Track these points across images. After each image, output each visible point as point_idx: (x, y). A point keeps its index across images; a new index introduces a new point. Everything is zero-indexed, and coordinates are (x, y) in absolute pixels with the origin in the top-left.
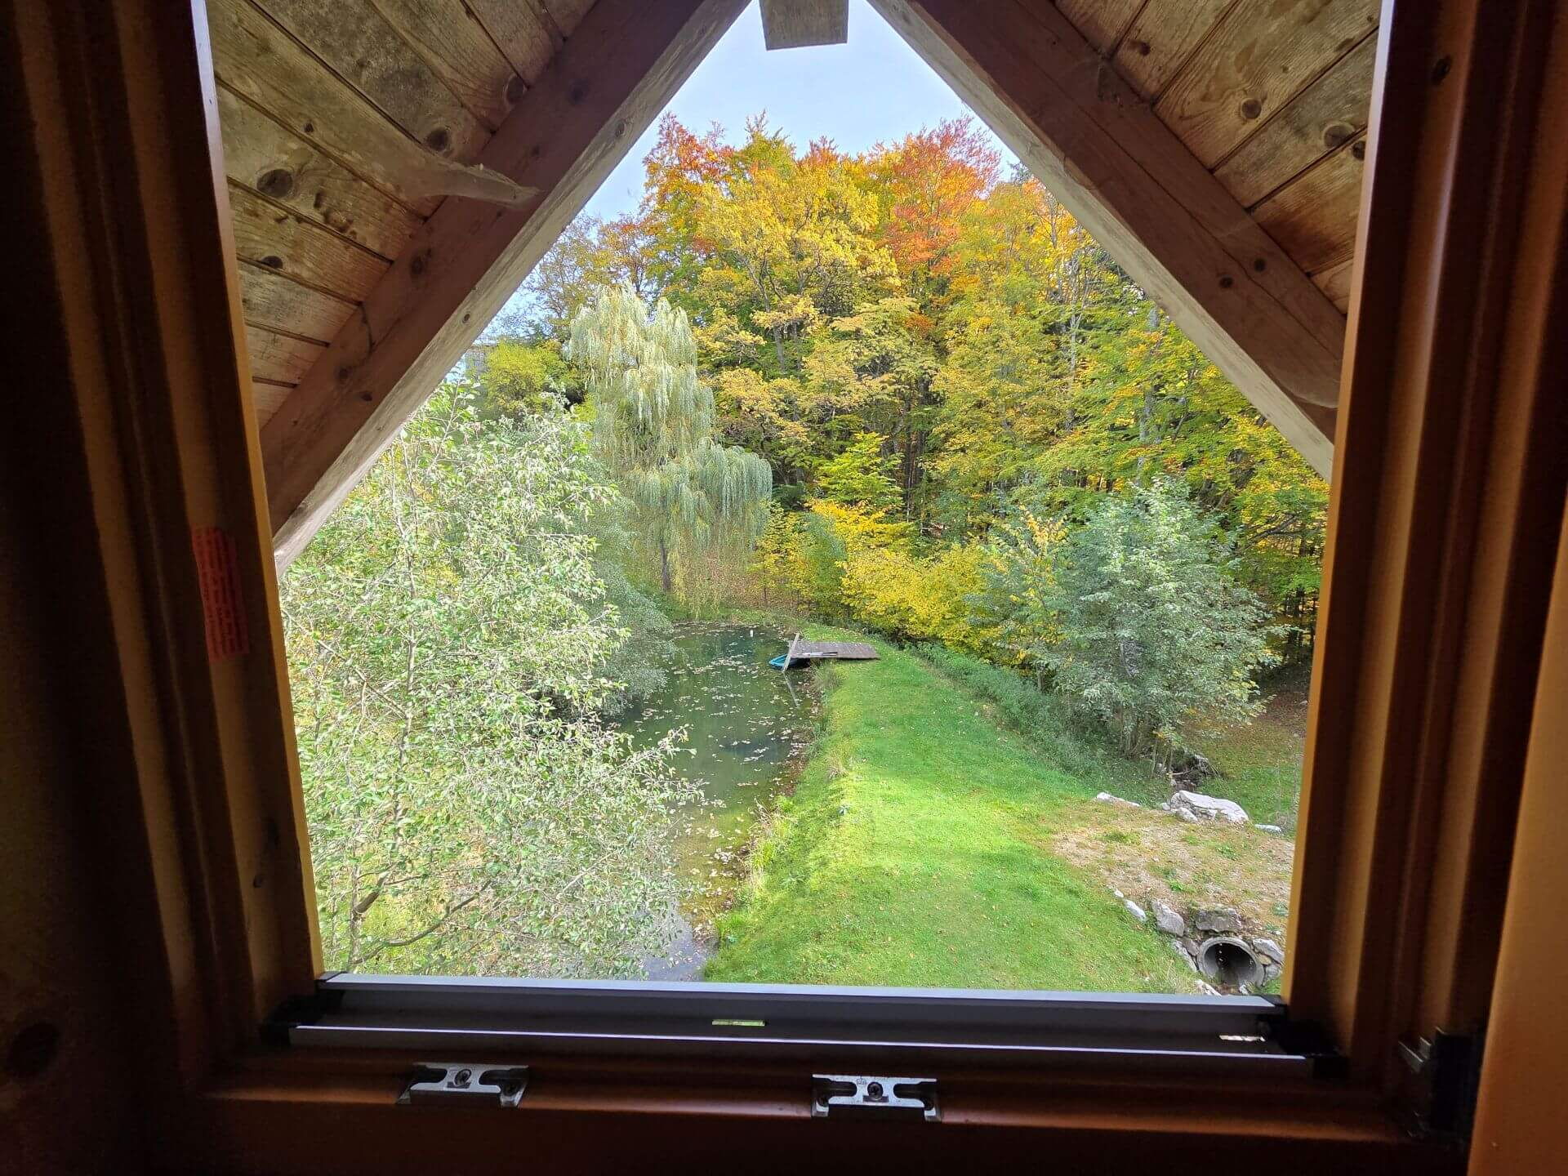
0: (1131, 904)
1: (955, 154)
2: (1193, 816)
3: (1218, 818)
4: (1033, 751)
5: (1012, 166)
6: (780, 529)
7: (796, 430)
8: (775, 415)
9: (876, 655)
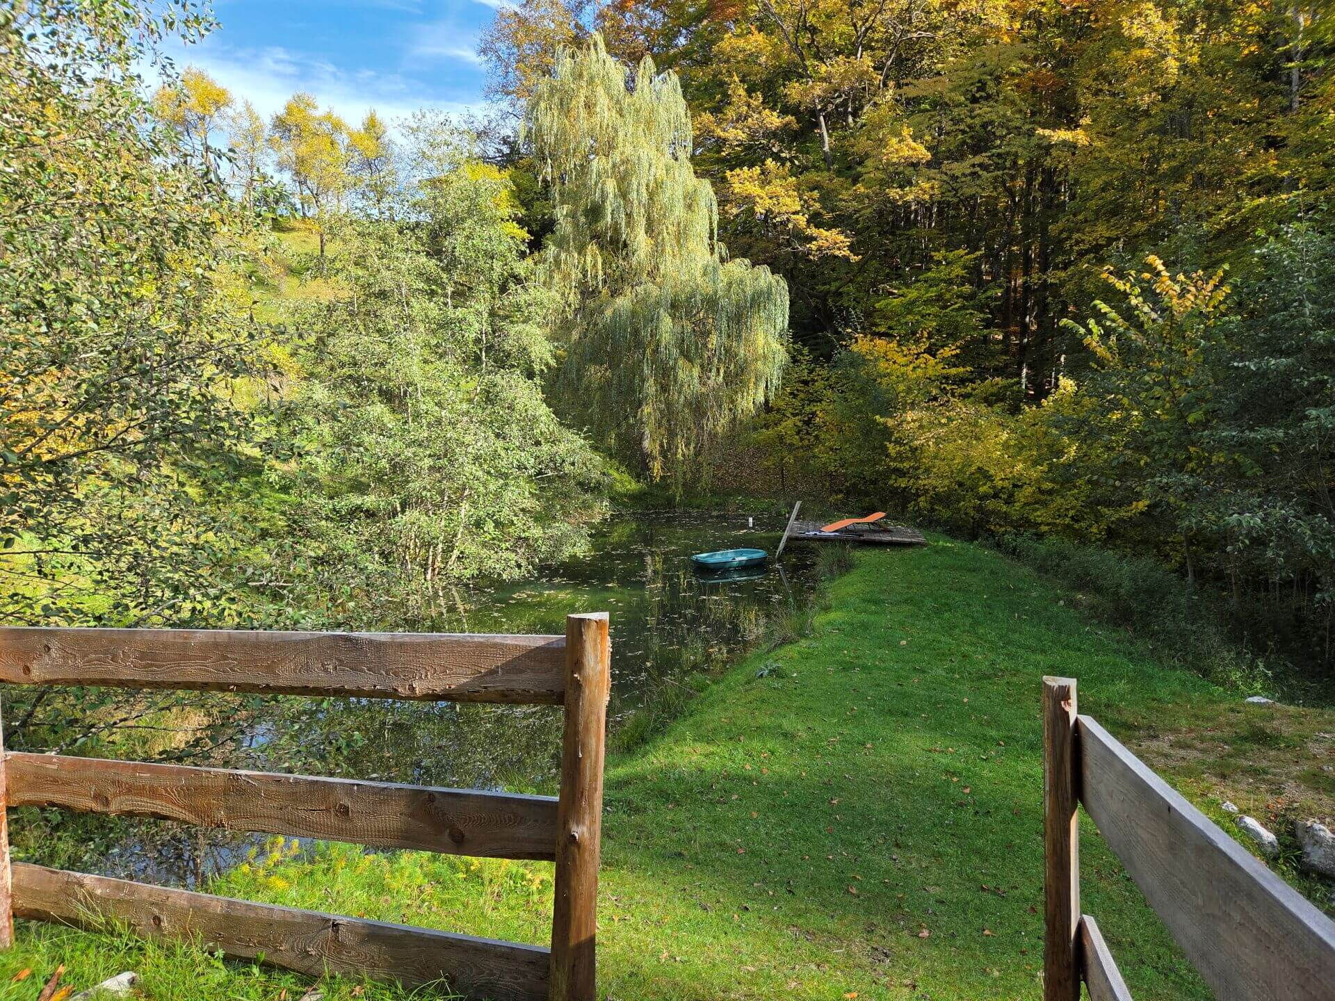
0: (1249, 820)
4: (1143, 645)
6: (806, 383)
7: (834, 241)
8: (802, 220)
9: (922, 539)
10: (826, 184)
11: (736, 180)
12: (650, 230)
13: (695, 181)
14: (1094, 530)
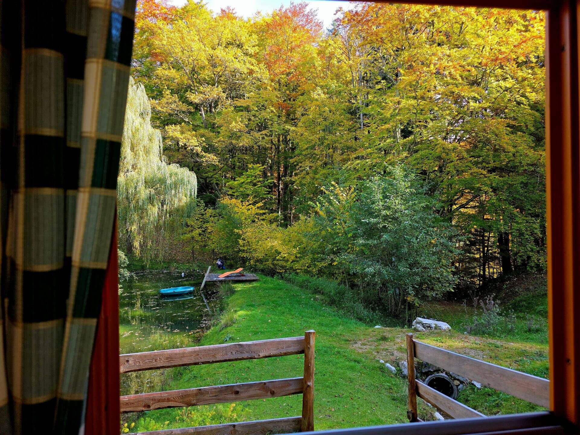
0: (388, 365)
1: (299, 21)
2: (423, 328)
3: (436, 328)
4: (341, 312)
5: (328, 30)
6: (202, 215)
7: (212, 158)
8: (199, 149)
9: (257, 278)
10: (207, 135)
11: (170, 130)
12: (132, 149)
13: (153, 130)
14: (314, 270)
